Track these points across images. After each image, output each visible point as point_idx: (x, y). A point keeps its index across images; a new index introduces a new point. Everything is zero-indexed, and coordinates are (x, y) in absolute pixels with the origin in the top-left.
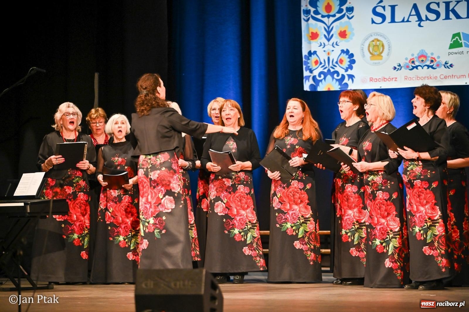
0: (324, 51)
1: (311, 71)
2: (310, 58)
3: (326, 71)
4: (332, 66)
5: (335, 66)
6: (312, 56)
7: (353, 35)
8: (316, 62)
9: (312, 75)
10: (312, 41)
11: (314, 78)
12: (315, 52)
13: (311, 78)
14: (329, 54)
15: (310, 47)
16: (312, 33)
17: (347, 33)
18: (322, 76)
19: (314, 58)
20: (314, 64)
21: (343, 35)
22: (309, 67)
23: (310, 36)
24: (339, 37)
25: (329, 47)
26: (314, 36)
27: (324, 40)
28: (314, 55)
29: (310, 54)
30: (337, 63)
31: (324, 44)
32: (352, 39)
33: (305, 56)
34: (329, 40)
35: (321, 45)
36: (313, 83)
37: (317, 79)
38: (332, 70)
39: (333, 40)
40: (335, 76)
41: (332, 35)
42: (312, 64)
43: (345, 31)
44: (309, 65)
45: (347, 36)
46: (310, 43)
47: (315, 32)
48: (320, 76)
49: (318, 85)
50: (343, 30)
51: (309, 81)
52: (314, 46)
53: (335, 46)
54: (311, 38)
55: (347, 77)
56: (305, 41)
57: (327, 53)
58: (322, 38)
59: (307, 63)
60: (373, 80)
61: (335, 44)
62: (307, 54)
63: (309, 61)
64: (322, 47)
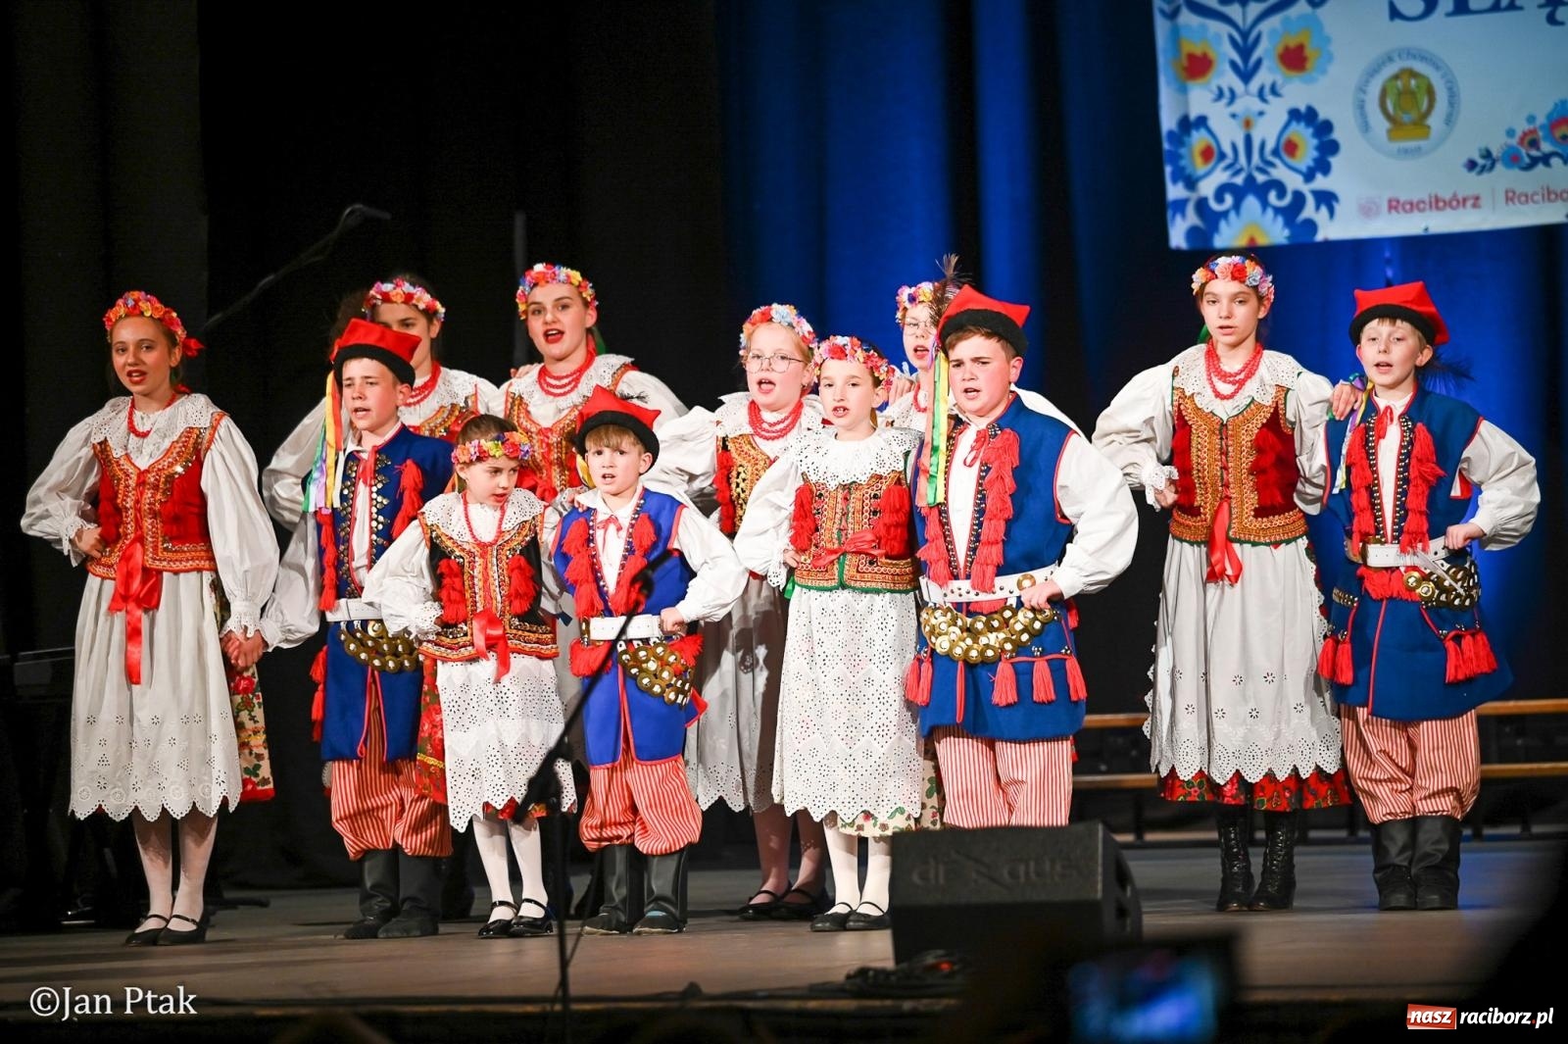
0: (1234, 116)
1: (1191, 183)
2: (1186, 139)
3: (1239, 180)
4: (1261, 165)
5: (1272, 165)
6: (1194, 133)
7: (1330, 58)
8: (1207, 154)
9: (1194, 197)
10: (1190, 84)
11: (1202, 205)
12: (1202, 121)
13: (1190, 209)
14: (1248, 124)
15: (1186, 103)
16: (1191, 56)
17: (1307, 52)
18: (1229, 199)
19: (1198, 139)
20: (1199, 160)
21: (1294, 59)
22: (1184, 168)
23: (1186, 69)
24: (1283, 69)
25: (1248, 103)
26: (1198, 66)
28: (1198, 128)
29: (1187, 125)
30: (1276, 152)
31: (1232, 91)
32: (1324, 72)
33: (1171, 133)
34: (1246, 77)
35: (1220, 95)
36: (1198, 223)
38: (1260, 178)
39: (1262, 78)
40: (1272, 197)
41: (1259, 62)
42: (1193, 163)
43: (1301, 48)
44: (1183, 163)
45: (1308, 65)
46: (1184, 90)
47: (1199, 52)
48: (1219, 198)
49: (1215, 229)
50: (1292, 44)
51: (1184, 215)
52: (1200, 99)
53: (1270, 98)
54: (1185, 74)
55: (1310, 201)
56: (1168, 83)
57: (1243, 121)
58: (1224, 71)
59: (1175, 158)
60: (1400, 208)
61: (1267, 91)
62: (1175, 127)
63: (1182, 151)
64: (1225, 101)
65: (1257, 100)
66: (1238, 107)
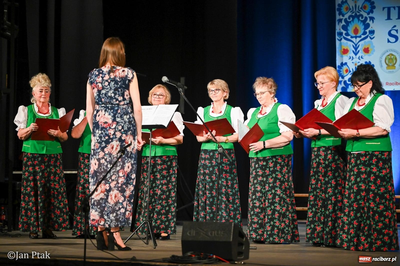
0: (353, 63)
1: (343, 77)
2: (342, 67)
6: (344, 66)
7: (374, 51)
8: (347, 71)
9: (343, 80)
10: (344, 55)
11: (345, 82)
12: (346, 64)
13: (342, 83)
15: (342, 60)
16: (344, 49)
17: (370, 49)
19: (345, 68)
20: (345, 72)
21: (366, 51)
22: (341, 74)
23: (343, 52)
24: (364, 53)
26: (345, 52)
27: (353, 55)
28: (345, 65)
29: (342, 64)
31: (353, 57)
32: (373, 54)
33: (339, 66)
34: (356, 54)
35: (350, 58)
36: (344, 86)
37: (347, 83)
39: (359, 54)
41: (359, 51)
42: (343, 72)
43: (368, 48)
44: (341, 73)
45: (369, 52)
46: (342, 57)
47: (346, 48)
49: (348, 87)
50: (366, 47)
52: (345, 59)
53: (361, 59)
54: (343, 53)
56: (338, 55)
57: (355, 64)
58: (351, 53)
61: (360, 57)
62: (340, 65)
63: (341, 70)
64: (351, 59)
65: (358, 59)
66: (354, 61)
